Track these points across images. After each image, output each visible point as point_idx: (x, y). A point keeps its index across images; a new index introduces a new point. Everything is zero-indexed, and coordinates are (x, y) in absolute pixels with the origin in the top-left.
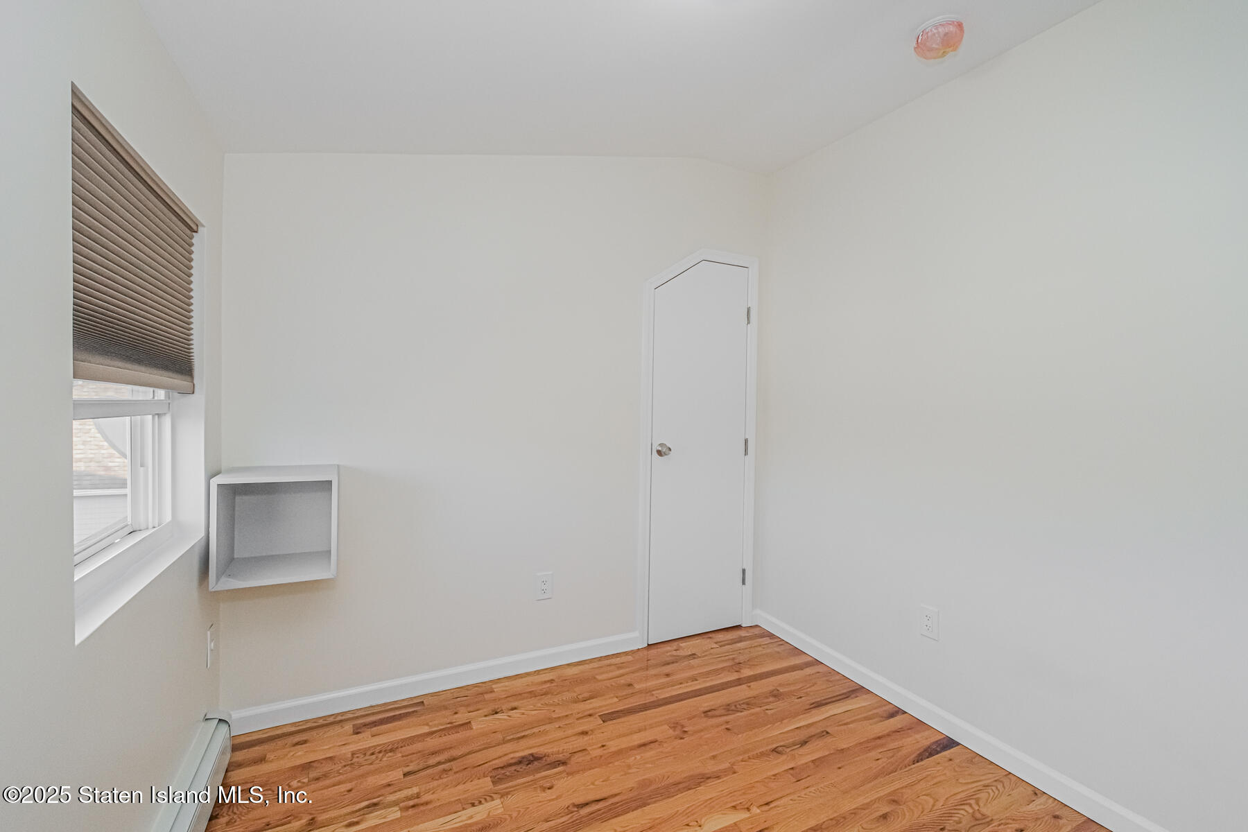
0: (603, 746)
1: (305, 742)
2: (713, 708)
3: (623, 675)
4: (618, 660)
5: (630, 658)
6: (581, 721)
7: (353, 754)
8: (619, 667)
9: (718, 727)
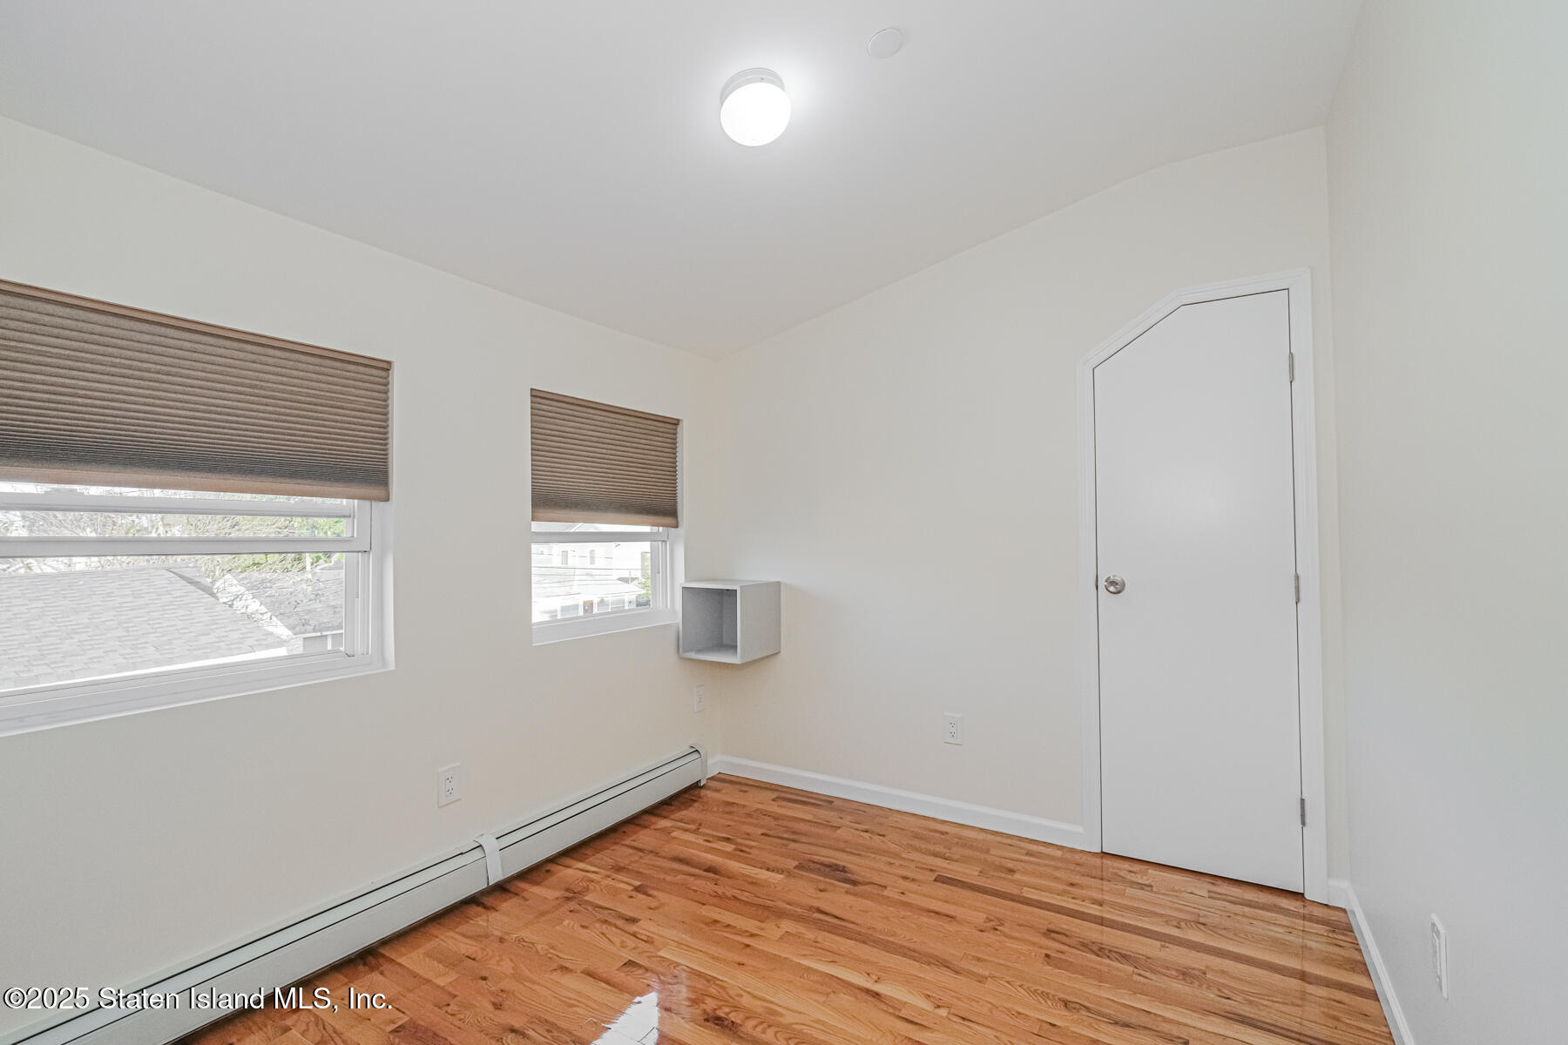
0: (903, 893)
1: (746, 792)
2: (1067, 933)
3: (1021, 861)
4: (1034, 848)
5: (1059, 853)
6: (917, 870)
7: (757, 810)
8: (1029, 854)
9: (1041, 947)
